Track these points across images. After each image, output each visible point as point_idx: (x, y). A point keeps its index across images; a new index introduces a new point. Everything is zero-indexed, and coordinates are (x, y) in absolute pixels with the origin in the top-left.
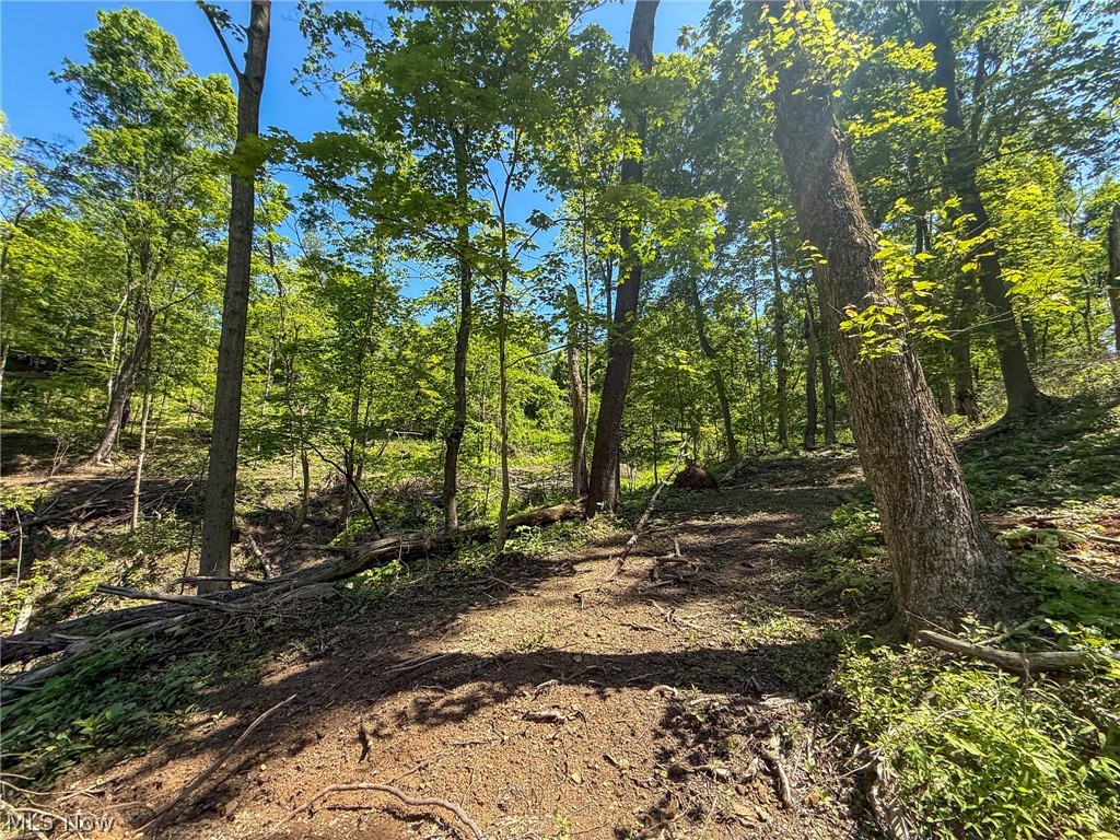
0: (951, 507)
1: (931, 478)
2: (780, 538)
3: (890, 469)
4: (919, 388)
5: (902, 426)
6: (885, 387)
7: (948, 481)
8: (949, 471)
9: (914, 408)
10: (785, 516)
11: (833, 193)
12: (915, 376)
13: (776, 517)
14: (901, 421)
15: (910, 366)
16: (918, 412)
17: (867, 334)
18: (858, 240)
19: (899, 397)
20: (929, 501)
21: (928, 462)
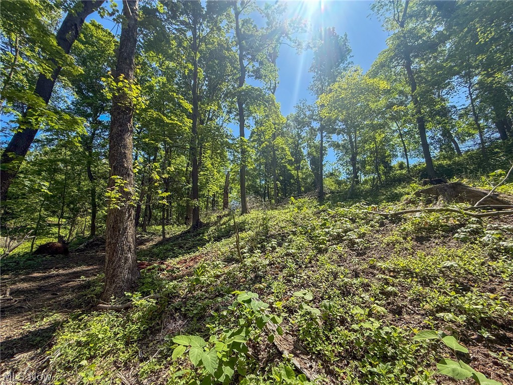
0: (126, 259)
1: (123, 250)
2: (83, 277)
3: (111, 247)
4: (130, 219)
5: (119, 232)
6: (118, 218)
7: (128, 252)
8: (130, 248)
9: (125, 226)
10: (95, 267)
11: (122, 145)
12: (130, 215)
13: (90, 268)
14: (120, 230)
15: (129, 212)
16: (126, 228)
17: (113, 199)
18: (125, 165)
19: (122, 222)
20: (120, 258)
21: (124, 245)
